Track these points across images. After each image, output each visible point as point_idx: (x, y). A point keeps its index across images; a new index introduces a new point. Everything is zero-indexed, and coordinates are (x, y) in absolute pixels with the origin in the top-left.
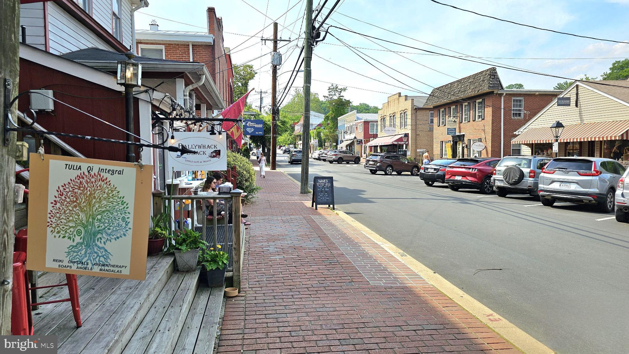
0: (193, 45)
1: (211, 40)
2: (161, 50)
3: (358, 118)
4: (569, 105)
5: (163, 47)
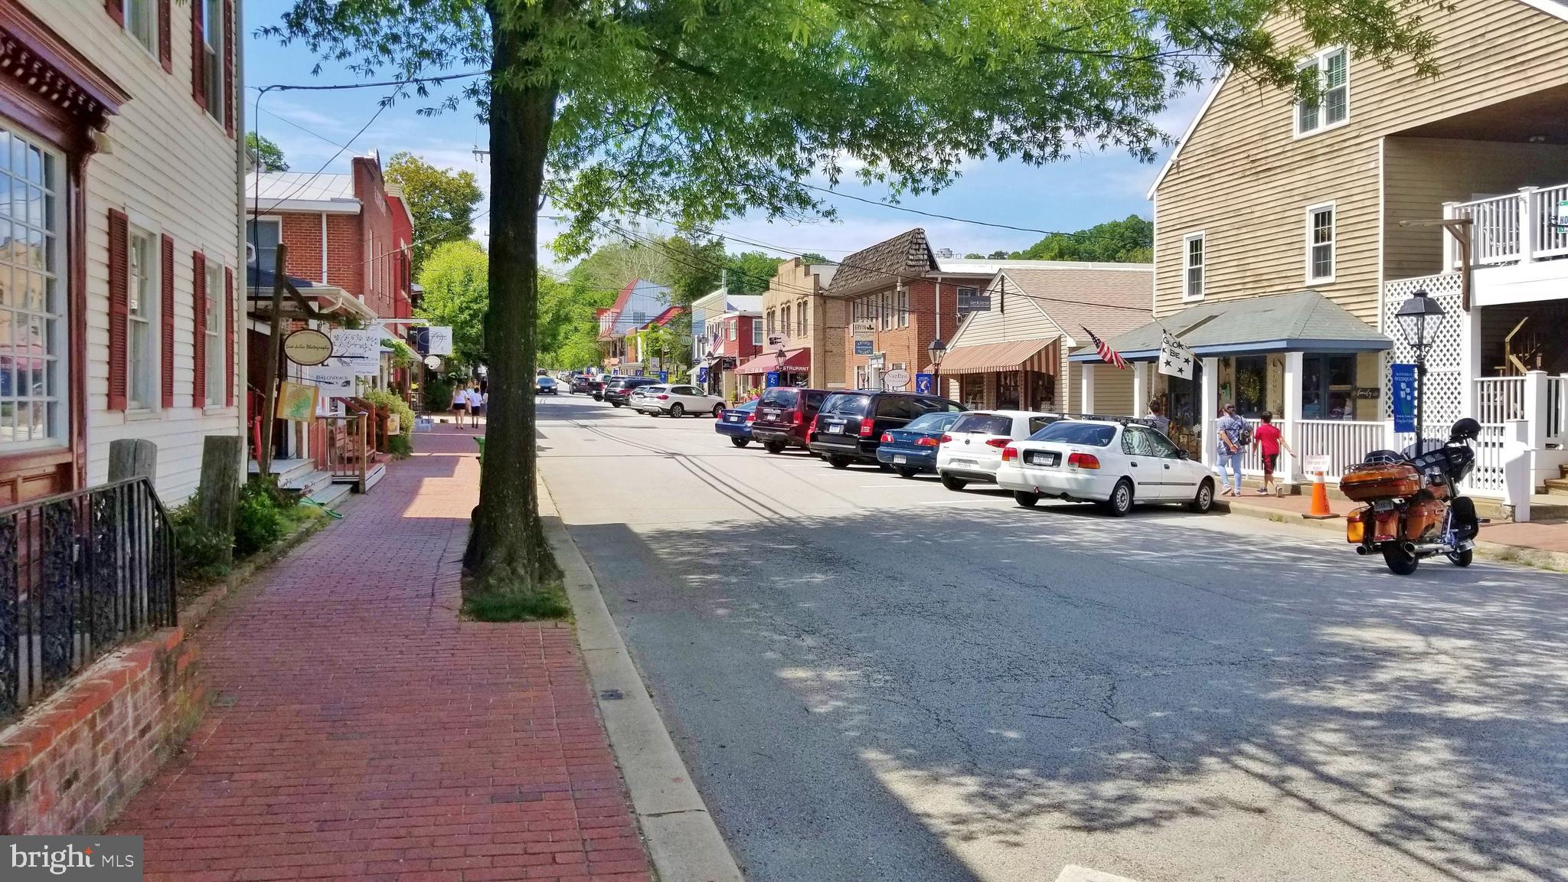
0: (328, 216)
1: (355, 208)
2: (276, 223)
3: (730, 307)
4: (989, 309)
5: (279, 219)
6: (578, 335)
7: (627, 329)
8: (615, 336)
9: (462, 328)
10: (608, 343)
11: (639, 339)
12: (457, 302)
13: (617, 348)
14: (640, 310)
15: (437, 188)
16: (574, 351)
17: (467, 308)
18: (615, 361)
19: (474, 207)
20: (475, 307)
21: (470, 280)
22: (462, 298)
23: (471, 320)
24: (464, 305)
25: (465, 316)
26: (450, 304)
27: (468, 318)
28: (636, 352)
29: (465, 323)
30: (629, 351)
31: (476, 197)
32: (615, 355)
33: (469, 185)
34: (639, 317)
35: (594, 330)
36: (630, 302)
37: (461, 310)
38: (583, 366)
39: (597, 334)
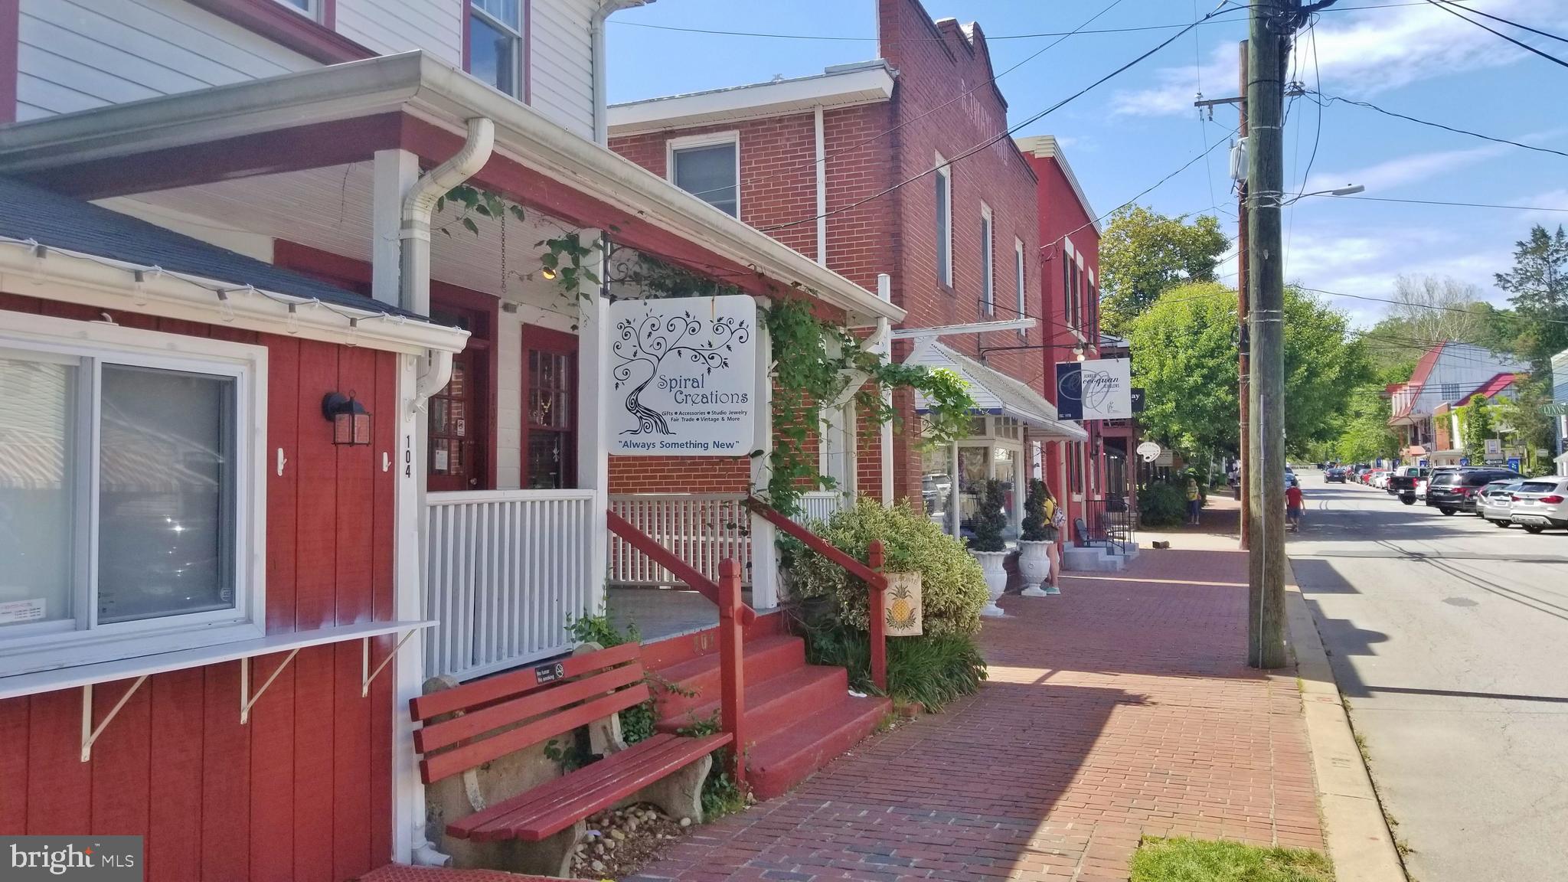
0: (826, 114)
2: (730, 148)
5: (732, 137)
6: (1362, 420)
7: (1435, 405)
8: (1416, 418)
9: (1191, 396)
10: (1404, 427)
11: (1455, 420)
12: (1182, 357)
13: (1421, 432)
14: (1450, 378)
15: (1170, 241)
16: (1357, 441)
17: (1197, 366)
18: (1418, 449)
19: (1218, 259)
20: (1211, 363)
21: (1205, 326)
22: (1190, 351)
23: (1204, 385)
24: (1193, 361)
25: (1196, 378)
26: (1169, 362)
27: (1200, 380)
28: (1451, 435)
29: (1196, 390)
30: (1440, 436)
31: (1220, 246)
32: (1415, 442)
33: (1210, 232)
34: (1449, 389)
35: (1384, 412)
36: (1436, 372)
37: (1189, 369)
38: (1370, 458)
39: (1387, 417)
